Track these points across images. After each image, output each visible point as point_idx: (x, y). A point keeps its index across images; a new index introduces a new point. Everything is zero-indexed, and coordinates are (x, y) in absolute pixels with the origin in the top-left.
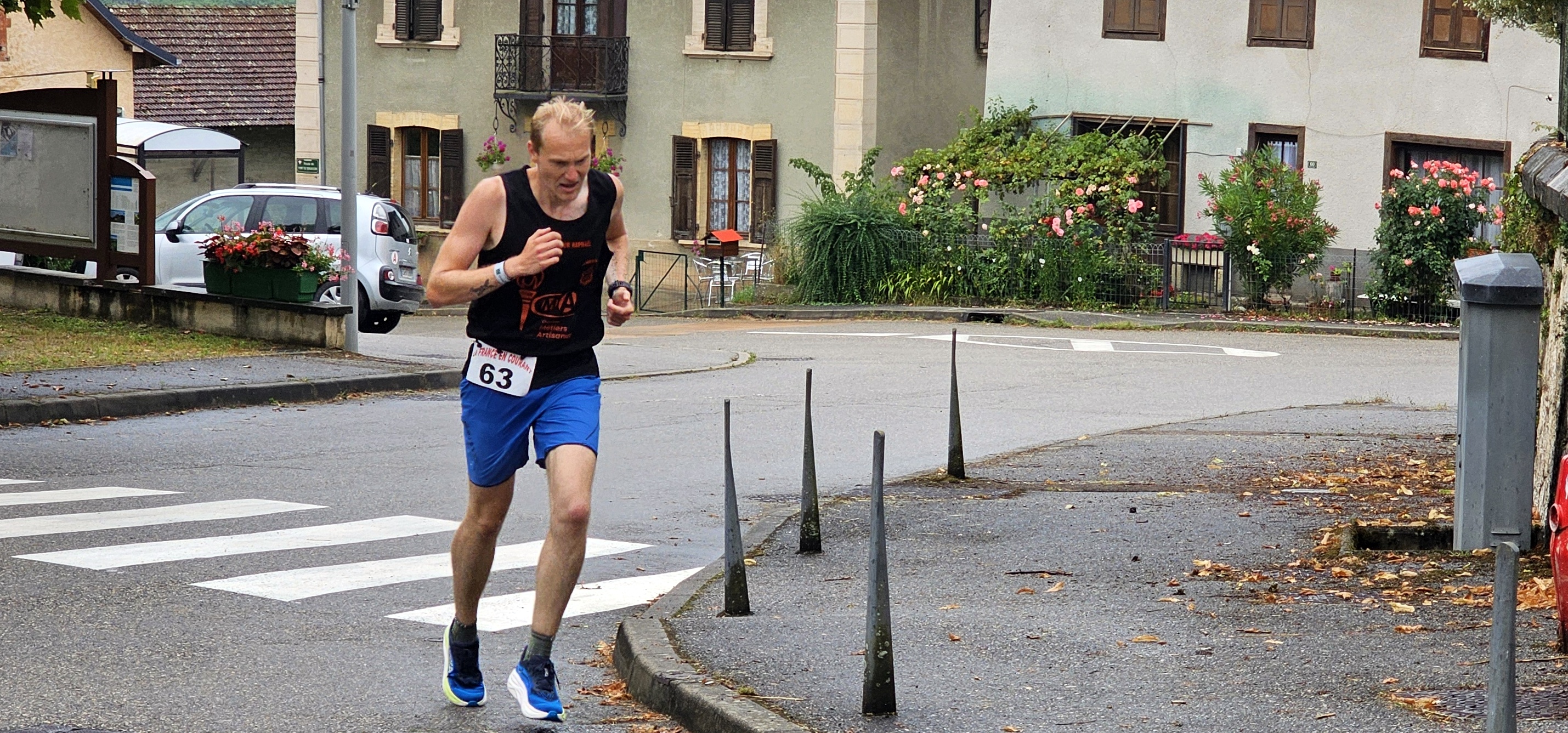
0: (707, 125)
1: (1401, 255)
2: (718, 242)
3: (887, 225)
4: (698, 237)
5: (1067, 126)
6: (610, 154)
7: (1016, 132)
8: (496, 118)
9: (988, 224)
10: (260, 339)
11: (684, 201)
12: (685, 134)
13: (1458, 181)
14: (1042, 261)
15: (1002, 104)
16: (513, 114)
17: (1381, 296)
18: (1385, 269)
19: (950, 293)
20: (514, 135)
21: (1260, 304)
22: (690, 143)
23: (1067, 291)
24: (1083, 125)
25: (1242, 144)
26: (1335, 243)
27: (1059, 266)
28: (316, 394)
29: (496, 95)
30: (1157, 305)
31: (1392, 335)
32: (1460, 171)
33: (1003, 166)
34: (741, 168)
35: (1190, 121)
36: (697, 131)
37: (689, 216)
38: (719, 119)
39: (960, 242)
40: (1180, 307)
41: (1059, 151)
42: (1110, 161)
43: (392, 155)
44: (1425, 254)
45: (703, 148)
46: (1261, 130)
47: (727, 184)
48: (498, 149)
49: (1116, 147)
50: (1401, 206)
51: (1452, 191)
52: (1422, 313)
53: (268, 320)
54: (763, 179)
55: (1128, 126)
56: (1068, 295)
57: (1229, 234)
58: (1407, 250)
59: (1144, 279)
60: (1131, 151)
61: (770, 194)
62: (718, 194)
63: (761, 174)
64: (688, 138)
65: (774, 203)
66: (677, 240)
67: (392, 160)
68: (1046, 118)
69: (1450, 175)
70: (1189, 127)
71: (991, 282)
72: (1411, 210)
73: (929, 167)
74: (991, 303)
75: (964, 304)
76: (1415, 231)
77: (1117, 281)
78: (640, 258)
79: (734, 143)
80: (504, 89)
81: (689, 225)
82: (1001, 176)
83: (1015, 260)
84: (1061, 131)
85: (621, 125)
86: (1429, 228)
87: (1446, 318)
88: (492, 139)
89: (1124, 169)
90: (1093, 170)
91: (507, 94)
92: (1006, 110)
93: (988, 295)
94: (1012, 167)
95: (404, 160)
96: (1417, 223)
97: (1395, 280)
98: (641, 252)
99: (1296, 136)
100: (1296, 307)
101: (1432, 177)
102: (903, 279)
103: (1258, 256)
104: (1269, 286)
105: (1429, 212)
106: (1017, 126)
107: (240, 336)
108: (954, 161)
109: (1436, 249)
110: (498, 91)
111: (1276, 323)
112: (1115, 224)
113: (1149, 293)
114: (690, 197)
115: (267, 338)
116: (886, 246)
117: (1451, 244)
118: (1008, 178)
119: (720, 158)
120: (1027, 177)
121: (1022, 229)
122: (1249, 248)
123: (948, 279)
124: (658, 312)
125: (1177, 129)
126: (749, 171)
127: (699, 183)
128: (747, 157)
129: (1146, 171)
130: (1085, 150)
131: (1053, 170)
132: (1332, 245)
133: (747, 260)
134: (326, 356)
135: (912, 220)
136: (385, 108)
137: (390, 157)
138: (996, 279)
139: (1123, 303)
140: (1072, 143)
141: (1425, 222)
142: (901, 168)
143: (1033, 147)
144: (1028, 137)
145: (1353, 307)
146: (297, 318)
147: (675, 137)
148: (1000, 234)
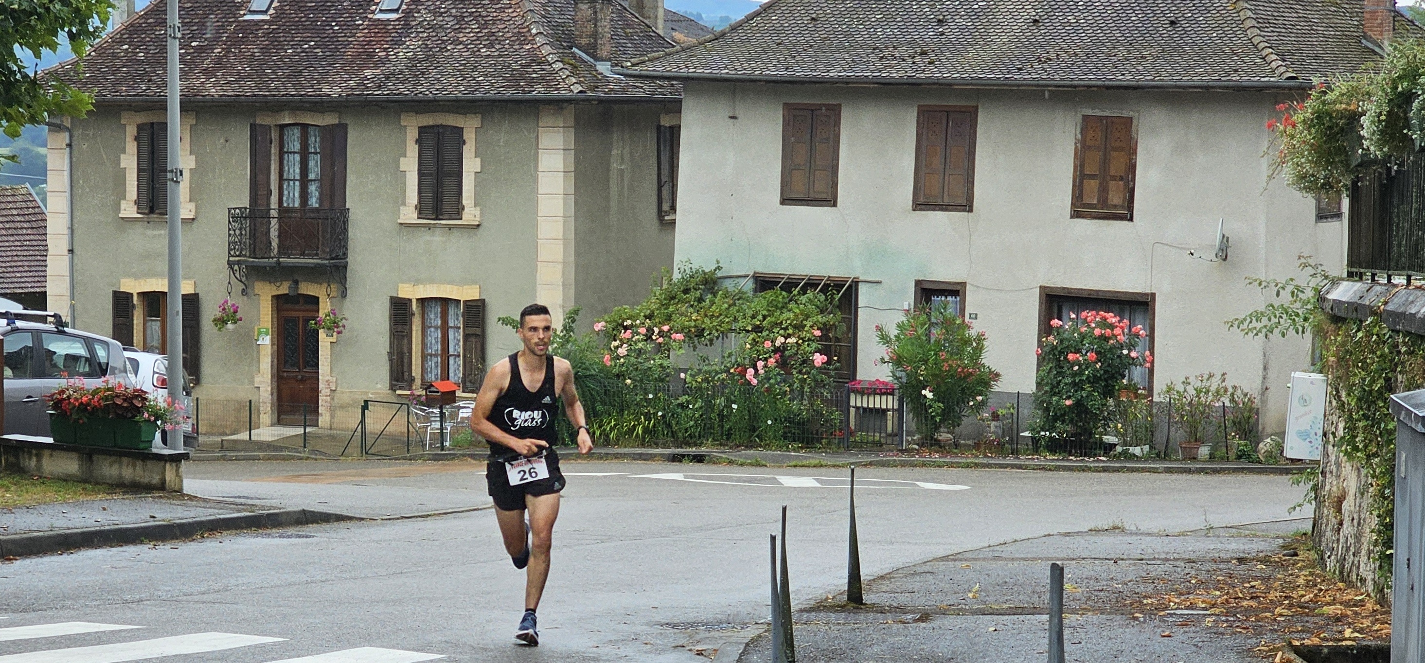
0: (421, 286)
1: (1061, 397)
2: (438, 392)
3: (592, 375)
4: (414, 388)
5: (748, 286)
6: (334, 314)
7: (704, 291)
8: (229, 283)
9: (686, 374)
10: (104, 483)
11: (401, 355)
12: (401, 295)
13: (1112, 330)
14: (735, 406)
15: (690, 266)
16: (244, 279)
17: (1043, 433)
18: (1047, 409)
19: (651, 437)
20: (245, 298)
21: (930, 443)
22: (405, 303)
23: (757, 433)
24: (764, 283)
25: (909, 300)
26: (999, 387)
27: (749, 411)
28: (178, 534)
29: (229, 262)
30: (839, 443)
31: (1057, 468)
32: (1114, 320)
33: (695, 321)
34: (452, 325)
35: (861, 278)
36: (411, 292)
37: (405, 369)
38: (431, 281)
39: (660, 391)
40: (860, 446)
41: (744, 306)
42: (792, 315)
43: (135, 318)
44: (1084, 395)
45: (417, 307)
46: (926, 286)
47: (439, 340)
48: (232, 310)
49: (796, 303)
50: (1061, 353)
51: (1106, 339)
52: (1080, 448)
53: (111, 466)
54: (473, 334)
55: (805, 283)
56: (758, 436)
57: (904, 380)
58: (1067, 392)
59: (826, 421)
60: (809, 306)
61: (479, 349)
62: (431, 348)
63: (470, 331)
64: (404, 299)
65: (483, 358)
66: (395, 391)
67: (135, 322)
68: (730, 277)
69: (1104, 324)
70: (860, 284)
71: (688, 425)
72: (1071, 357)
73: (629, 322)
74: (688, 445)
75: (665, 446)
76: (1074, 375)
77: (802, 424)
78: (365, 407)
79: (445, 302)
80: (237, 256)
81: (406, 376)
82: (693, 330)
83: (709, 405)
84: (744, 290)
85: (342, 289)
86: (1087, 372)
87: (1102, 453)
88: (226, 302)
89: (805, 322)
90: (777, 324)
91: (238, 261)
92: (694, 270)
93: (685, 438)
94: (703, 322)
95: (145, 322)
96: (1076, 368)
97: (1055, 419)
98: (366, 402)
99: (958, 291)
100: (965, 445)
101: (1088, 326)
102: (609, 424)
103: (931, 400)
104: (940, 426)
105: (1086, 357)
106: (705, 285)
107: (85, 481)
108: (650, 317)
109: (1094, 391)
110: (231, 259)
111: (948, 459)
112: (800, 372)
113: (831, 434)
114: (406, 351)
115: (110, 482)
116: (592, 395)
117: (1106, 386)
118: (700, 333)
119: (432, 316)
120: (717, 330)
121: (716, 378)
122: (923, 392)
123: (649, 423)
124: (385, 456)
125: (850, 286)
126: (459, 328)
127: (414, 339)
128: (457, 315)
129: (825, 324)
130: (768, 305)
131: (740, 324)
132: (996, 389)
133: (460, 408)
134: (169, 498)
135: (615, 371)
136: (128, 275)
137: (133, 320)
138: (692, 423)
139: (807, 443)
140: (756, 300)
141: (1084, 367)
142: (603, 323)
143: (721, 304)
144: (715, 295)
145: (1017, 444)
146: (139, 463)
147: (392, 298)
148: (696, 381)
